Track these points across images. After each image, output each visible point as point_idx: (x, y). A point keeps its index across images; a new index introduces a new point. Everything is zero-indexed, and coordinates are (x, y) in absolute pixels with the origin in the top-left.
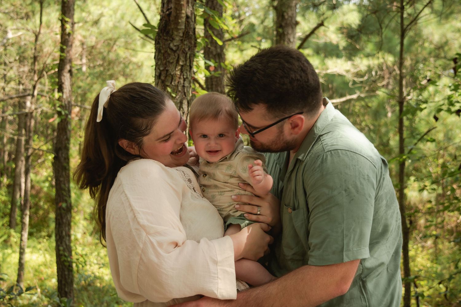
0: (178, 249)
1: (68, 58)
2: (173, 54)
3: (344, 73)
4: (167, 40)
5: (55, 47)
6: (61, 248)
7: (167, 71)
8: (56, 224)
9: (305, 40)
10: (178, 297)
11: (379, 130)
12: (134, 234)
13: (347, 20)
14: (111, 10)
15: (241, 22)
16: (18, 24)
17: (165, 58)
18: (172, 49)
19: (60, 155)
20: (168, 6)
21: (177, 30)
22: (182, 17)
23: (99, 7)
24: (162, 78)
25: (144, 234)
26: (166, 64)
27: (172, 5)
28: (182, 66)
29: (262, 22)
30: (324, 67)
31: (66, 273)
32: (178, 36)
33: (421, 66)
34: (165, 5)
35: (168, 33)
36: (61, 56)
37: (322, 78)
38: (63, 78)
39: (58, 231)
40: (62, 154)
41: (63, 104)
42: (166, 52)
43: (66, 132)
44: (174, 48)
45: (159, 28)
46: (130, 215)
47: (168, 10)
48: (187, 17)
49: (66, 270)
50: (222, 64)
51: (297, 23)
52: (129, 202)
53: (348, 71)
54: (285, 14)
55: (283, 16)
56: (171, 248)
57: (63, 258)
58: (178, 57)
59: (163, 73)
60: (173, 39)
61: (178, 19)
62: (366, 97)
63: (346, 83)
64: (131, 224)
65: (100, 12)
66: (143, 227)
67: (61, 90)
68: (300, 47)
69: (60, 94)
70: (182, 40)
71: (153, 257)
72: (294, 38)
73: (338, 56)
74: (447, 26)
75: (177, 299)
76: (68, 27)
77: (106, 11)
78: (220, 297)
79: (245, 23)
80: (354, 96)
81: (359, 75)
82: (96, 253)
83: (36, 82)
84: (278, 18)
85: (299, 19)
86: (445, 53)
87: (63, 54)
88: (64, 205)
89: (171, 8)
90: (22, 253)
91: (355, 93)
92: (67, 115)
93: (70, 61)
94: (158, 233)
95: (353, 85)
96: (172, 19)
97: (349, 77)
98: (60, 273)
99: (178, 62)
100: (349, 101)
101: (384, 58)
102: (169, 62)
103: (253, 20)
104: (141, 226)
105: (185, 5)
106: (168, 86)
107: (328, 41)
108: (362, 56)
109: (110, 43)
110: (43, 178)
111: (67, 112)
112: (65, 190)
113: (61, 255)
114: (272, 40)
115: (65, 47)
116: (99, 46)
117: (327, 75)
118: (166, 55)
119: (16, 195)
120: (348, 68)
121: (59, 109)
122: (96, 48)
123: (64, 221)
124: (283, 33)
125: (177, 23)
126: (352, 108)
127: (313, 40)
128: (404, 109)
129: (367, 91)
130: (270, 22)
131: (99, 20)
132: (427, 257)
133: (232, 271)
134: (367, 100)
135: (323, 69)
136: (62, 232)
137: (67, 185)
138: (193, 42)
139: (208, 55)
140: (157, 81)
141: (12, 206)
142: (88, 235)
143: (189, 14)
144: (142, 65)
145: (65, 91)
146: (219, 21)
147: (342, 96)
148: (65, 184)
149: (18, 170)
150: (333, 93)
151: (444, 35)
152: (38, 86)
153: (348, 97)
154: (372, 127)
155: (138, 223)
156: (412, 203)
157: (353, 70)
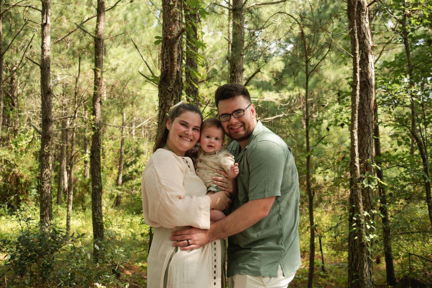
0: (181, 200)
1: (99, 94)
2: (169, 93)
3: (274, 101)
4: (166, 85)
5: (90, 86)
6: (96, 214)
7: (166, 103)
8: (92, 199)
9: (249, 80)
10: (179, 225)
11: (297, 137)
12: (158, 189)
13: (276, 66)
14: (123, 61)
15: (207, 68)
16: (64, 71)
17: (165, 96)
18: (169, 91)
19: (94, 155)
20: (166, 65)
21: (172, 79)
22: (175, 72)
23: (116, 60)
24: (163, 107)
25: (163, 190)
26: (165, 99)
27: (169, 65)
28: (175, 100)
29: (222, 69)
30: (261, 97)
31: (99, 230)
32: (172, 83)
33: (324, 95)
34: (165, 65)
35: (166, 81)
36: (94, 92)
37: (260, 104)
38: (96, 106)
39: (94, 203)
40: (96, 154)
41: (96, 122)
42: (165, 92)
43: (98, 141)
44: (170, 90)
45: (161, 78)
46: (157, 180)
47: (166, 68)
48: (178, 72)
49: (99, 228)
50: (197, 97)
51: (243, 70)
52: (156, 172)
53: (276, 100)
54: (236, 64)
55: (234, 66)
56: (177, 199)
57: (97, 221)
58: (173, 95)
59: (163, 105)
60: (170, 85)
61: (172, 73)
62: (288, 116)
63: (276, 107)
64: (157, 184)
65: (116, 63)
66: (164, 186)
67: (94, 113)
68: (246, 85)
69: (94, 116)
70: (174, 85)
71: (168, 203)
72: (242, 79)
73: (270, 90)
74: (340, 70)
75: (178, 227)
76: (99, 74)
77: (121, 62)
78: (201, 227)
79: (210, 69)
80: (281, 116)
81: (283, 101)
82: (115, 219)
83: (77, 108)
84: (231, 67)
85: (245, 66)
86: (339, 87)
87: (95, 91)
88: (97, 187)
89: (168, 67)
90: (68, 219)
91: (282, 114)
92: (98, 130)
93: (100, 95)
94: (171, 190)
95: (280, 108)
96: (168, 73)
97: (277, 103)
98: (95, 230)
99: (172, 98)
100: (278, 118)
101: (299, 91)
102: (167, 98)
103: (216, 67)
104: (162, 186)
105: (176, 65)
106: (166, 112)
107: (264, 80)
108: (285, 89)
109: (124, 84)
110: (78, 171)
111: (98, 128)
112: (97, 177)
113: (96, 219)
114: (228, 80)
115: (97, 87)
116: (117, 86)
117: (263, 102)
118: (165, 94)
119: (61, 183)
120: (277, 98)
121: (93, 126)
122: (115, 87)
123: (97, 197)
124: (235, 76)
125: (172, 76)
126: (280, 123)
127: (254, 79)
128: (309, 123)
129: (289, 112)
130: (226, 69)
131: (116, 68)
132: (329, 218)
133: (209, 214)
134: (290, 118)
135: (261, 98)
136: (96, 204)
137: (99, 174)
138: (181, 86)
139: (188, 92)
140: (160, 109)
141: (58, 190)
142: (110, 208)
143: (179, 70)
144: (144, 97)
145: (97, 114)
146: (196, 74)
147: (274, 115)
148: (98, 174)
149: (62, 166)
150: (268, 113)
151: (337, 76)
152: (78, 111)
153: (277, 116)
154: (294, 135)
155: (161, 184)
156: (319, 184)
157: (280, 99)
